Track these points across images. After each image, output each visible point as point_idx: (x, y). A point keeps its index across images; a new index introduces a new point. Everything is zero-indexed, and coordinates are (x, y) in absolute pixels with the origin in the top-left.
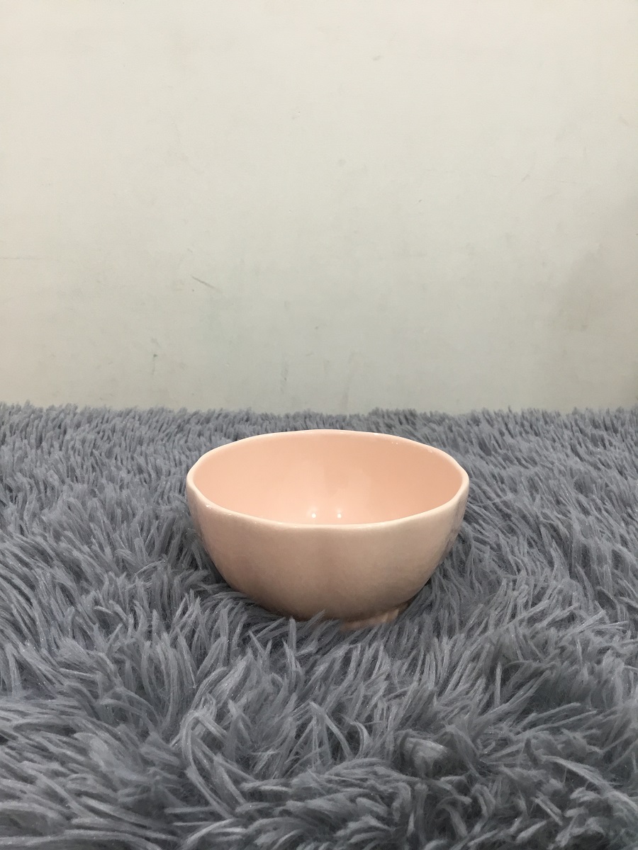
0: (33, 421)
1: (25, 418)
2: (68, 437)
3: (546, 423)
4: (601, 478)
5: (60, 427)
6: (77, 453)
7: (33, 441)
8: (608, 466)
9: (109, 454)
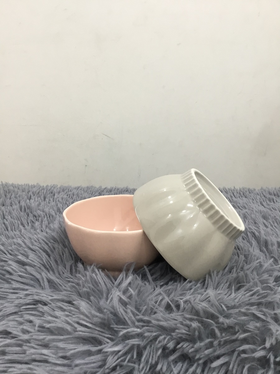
0: (41, 191)
1: (38, 189)
2: (55, 197)
3: (250, 193)
4: (273, 214)
5: (52, 193)
6: (60, 203)
7: (42, 198)
8: (276, 210)
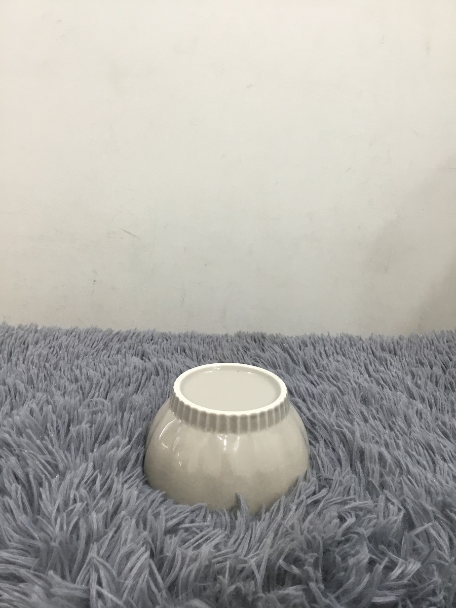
0: (7, 339)
5: (24, 344)
6: (35, 365)
9: (56, 367)
